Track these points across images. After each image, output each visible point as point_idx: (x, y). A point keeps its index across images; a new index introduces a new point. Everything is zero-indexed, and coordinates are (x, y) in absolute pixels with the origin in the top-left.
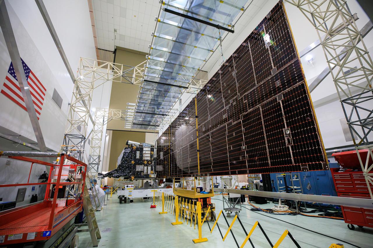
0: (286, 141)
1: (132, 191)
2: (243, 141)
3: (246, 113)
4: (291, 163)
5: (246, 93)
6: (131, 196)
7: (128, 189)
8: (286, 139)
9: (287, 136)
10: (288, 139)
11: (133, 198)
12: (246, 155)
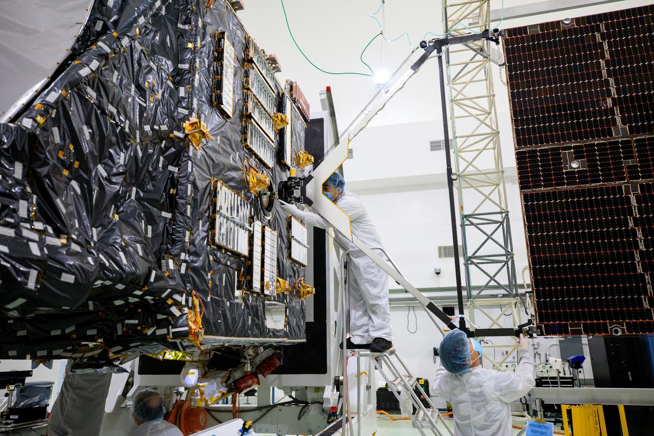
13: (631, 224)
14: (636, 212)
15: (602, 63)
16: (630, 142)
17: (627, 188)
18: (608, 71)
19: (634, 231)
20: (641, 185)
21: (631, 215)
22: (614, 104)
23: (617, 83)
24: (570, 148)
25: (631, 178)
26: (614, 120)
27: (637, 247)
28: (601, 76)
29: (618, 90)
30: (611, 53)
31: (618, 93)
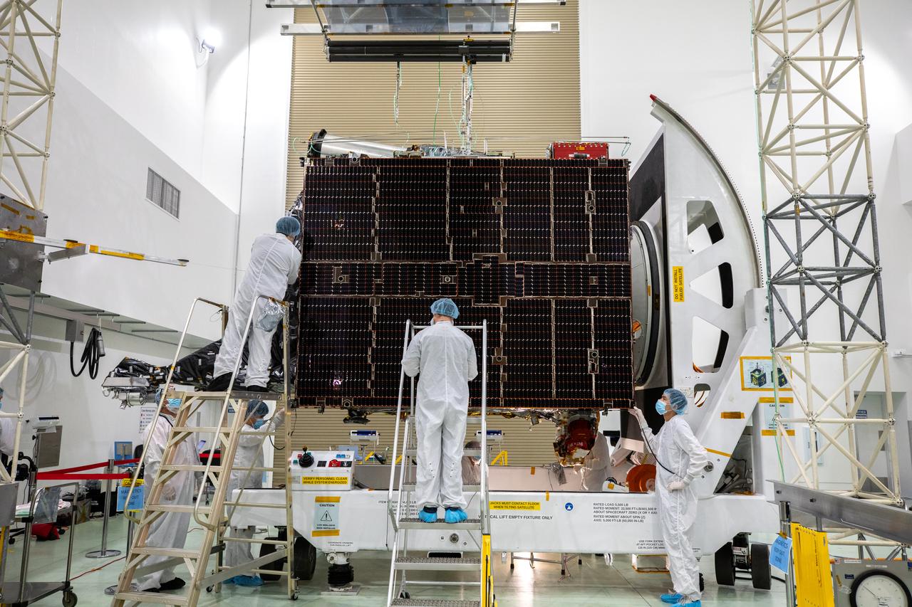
0: (589, 367)
1: (337, 500)
2: (499, 346)
3: (518, 298)
4: (591, 396)
5: (526, 263)
6: (336, 533)
7: (308, 480)
8: (590, 363)
9: (592, 361)
10: (593, 365)
11: (353, 548)
12: (501, 374)
13: (370, 328)
14: (375, 319)
15: (373, 199)
16: (380, 265)
17: (373, 300)
18: (376, 207)
19: (371, 333)
20: (382, 300)
21: (371, 321)
22: (376, 234)
23: (380, 218)
24: (339, 265)
25: (376, 293)
26: (373, 247)
27: (371, 345)
28: (370, 211)
29: (380, 223)
30: (381, 192)
31: (380, 226)
